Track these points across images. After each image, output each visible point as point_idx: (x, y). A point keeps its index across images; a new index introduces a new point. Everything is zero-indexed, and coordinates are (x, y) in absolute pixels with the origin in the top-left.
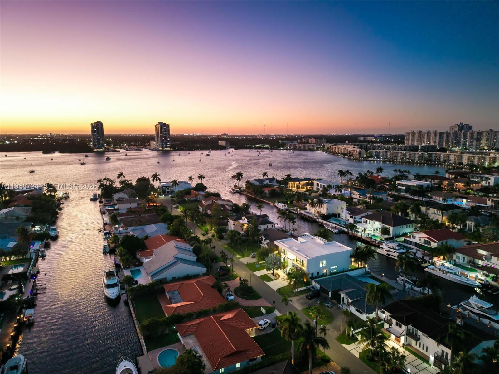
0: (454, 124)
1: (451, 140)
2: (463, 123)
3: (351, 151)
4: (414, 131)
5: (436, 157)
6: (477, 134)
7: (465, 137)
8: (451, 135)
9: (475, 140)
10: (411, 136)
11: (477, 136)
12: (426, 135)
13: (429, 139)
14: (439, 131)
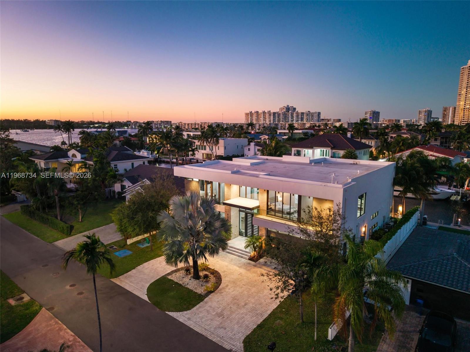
0: (282, 107)
1: (281, 119)
2: (289, 106)
3: (203, 125)
4: (252, 112)
5: (282, 127)
6: (301, 114)
7: (292, 117)
8: (281, 115)
9: (300, 119)
10: (249, 116)
11: (301, 115)
12: (262, 115)
13: (265, 118)
14: (272, 111)
